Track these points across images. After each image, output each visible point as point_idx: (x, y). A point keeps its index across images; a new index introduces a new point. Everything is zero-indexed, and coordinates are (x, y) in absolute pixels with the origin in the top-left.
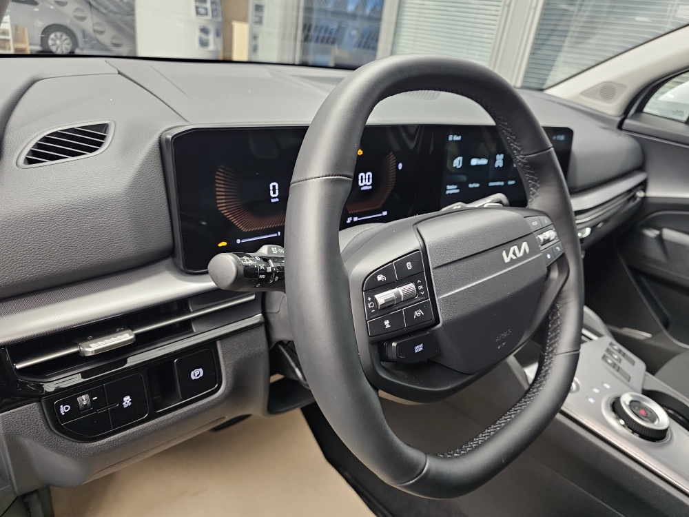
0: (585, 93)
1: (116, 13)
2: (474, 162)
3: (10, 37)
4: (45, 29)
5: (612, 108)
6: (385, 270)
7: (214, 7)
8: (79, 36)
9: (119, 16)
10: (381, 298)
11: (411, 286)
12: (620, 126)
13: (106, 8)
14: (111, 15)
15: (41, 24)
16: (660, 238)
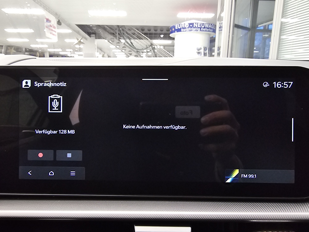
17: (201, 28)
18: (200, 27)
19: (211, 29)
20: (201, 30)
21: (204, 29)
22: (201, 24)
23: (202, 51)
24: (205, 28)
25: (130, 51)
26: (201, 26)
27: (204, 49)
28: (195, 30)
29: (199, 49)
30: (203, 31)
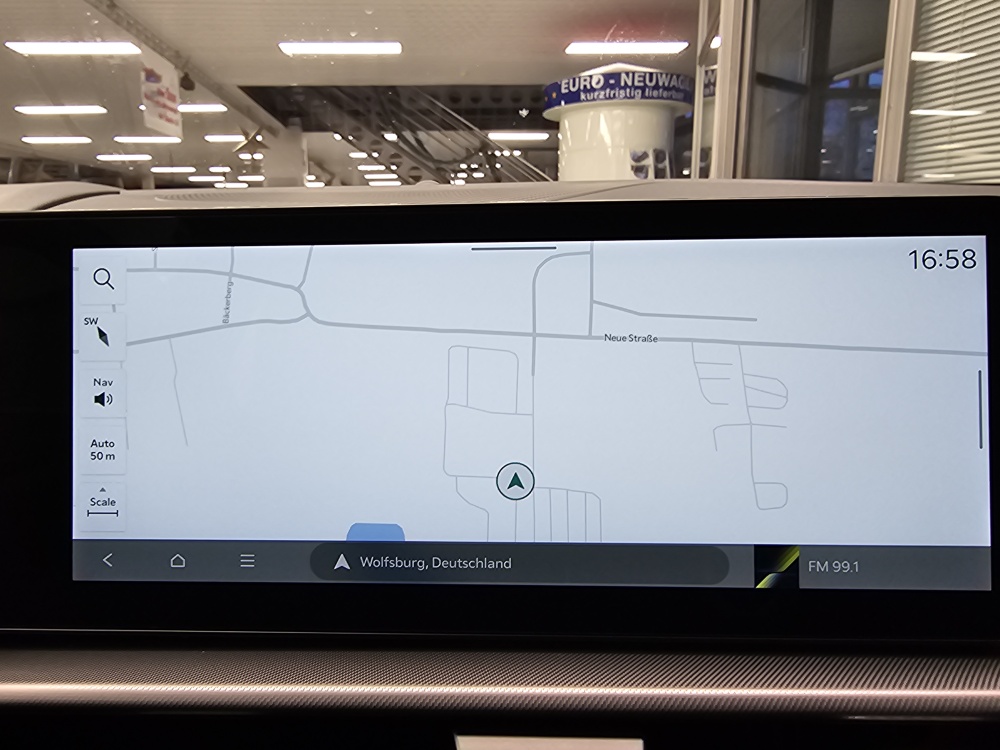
17: (643, 89)
18: (642, 84)
19: (678, 90)
20: (643, 96)
21: (656, 91)
22: (644, 77)
23: (650, 162)
24: (657, 87)
25: (413, 168)
26: (644, 81)
27: (657, 157)
28: (626, 97)
29: (638, 158)
30: (652, 98)
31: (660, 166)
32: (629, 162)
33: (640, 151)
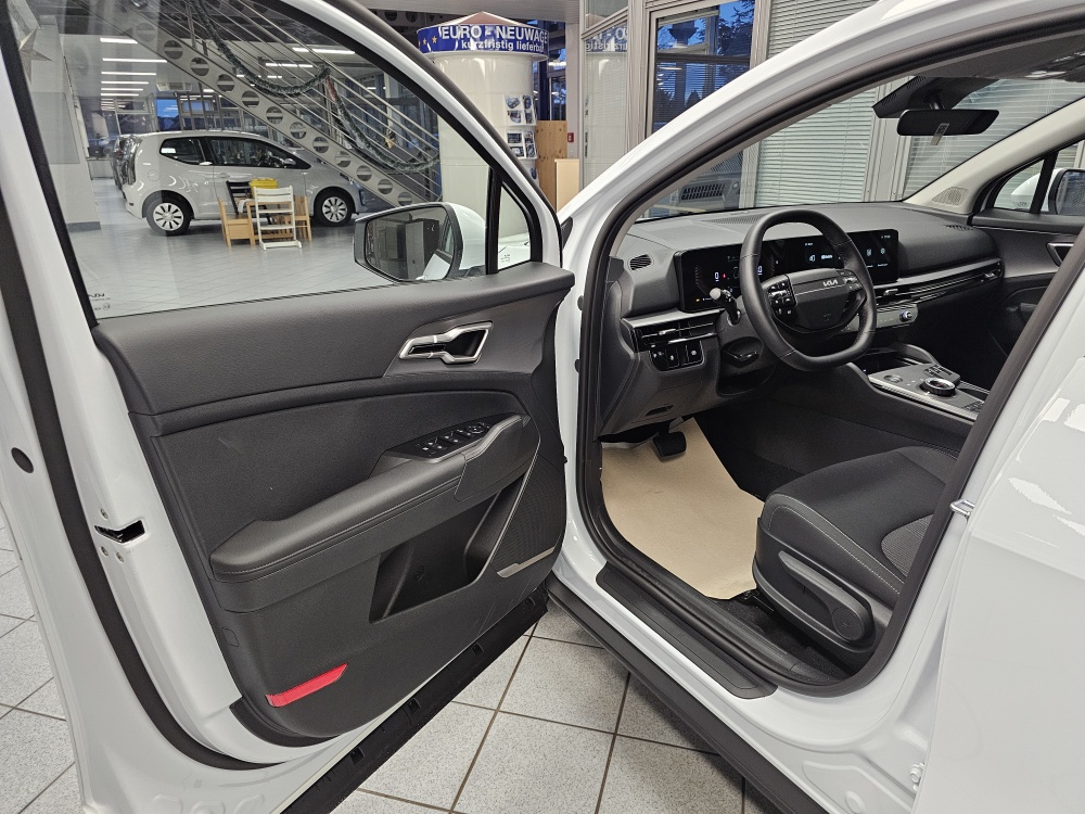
0: (935, 199)
1: (404, 166)
2: (823, 257)
3: (292, 210)
4: (319, 194)
5: (960, 208)
6: (775, 285)
7: (529, 144)
8: (356, 198)
9: (407, 169)
10: (774, 294)
11: (784, 291)
12: (969, 222)
13: (393, 162)
14: (399, 169)
15: (313, 190)
16: (1019, 310)
17: (515, 41)
18: (513, 38)
19: (540, 44)
20: (515, 49)
21: (524, 47)
22: (514, 31)
23: (521, 107)
24: (524, 41)
25: (316, 140)
26: (515, 35)
27: (525, 103)
28: (501, 49)
29: (513, 105)
30: (522, 50)
31: (528, 111)
32: (505, 109)
33: (513, 97)
